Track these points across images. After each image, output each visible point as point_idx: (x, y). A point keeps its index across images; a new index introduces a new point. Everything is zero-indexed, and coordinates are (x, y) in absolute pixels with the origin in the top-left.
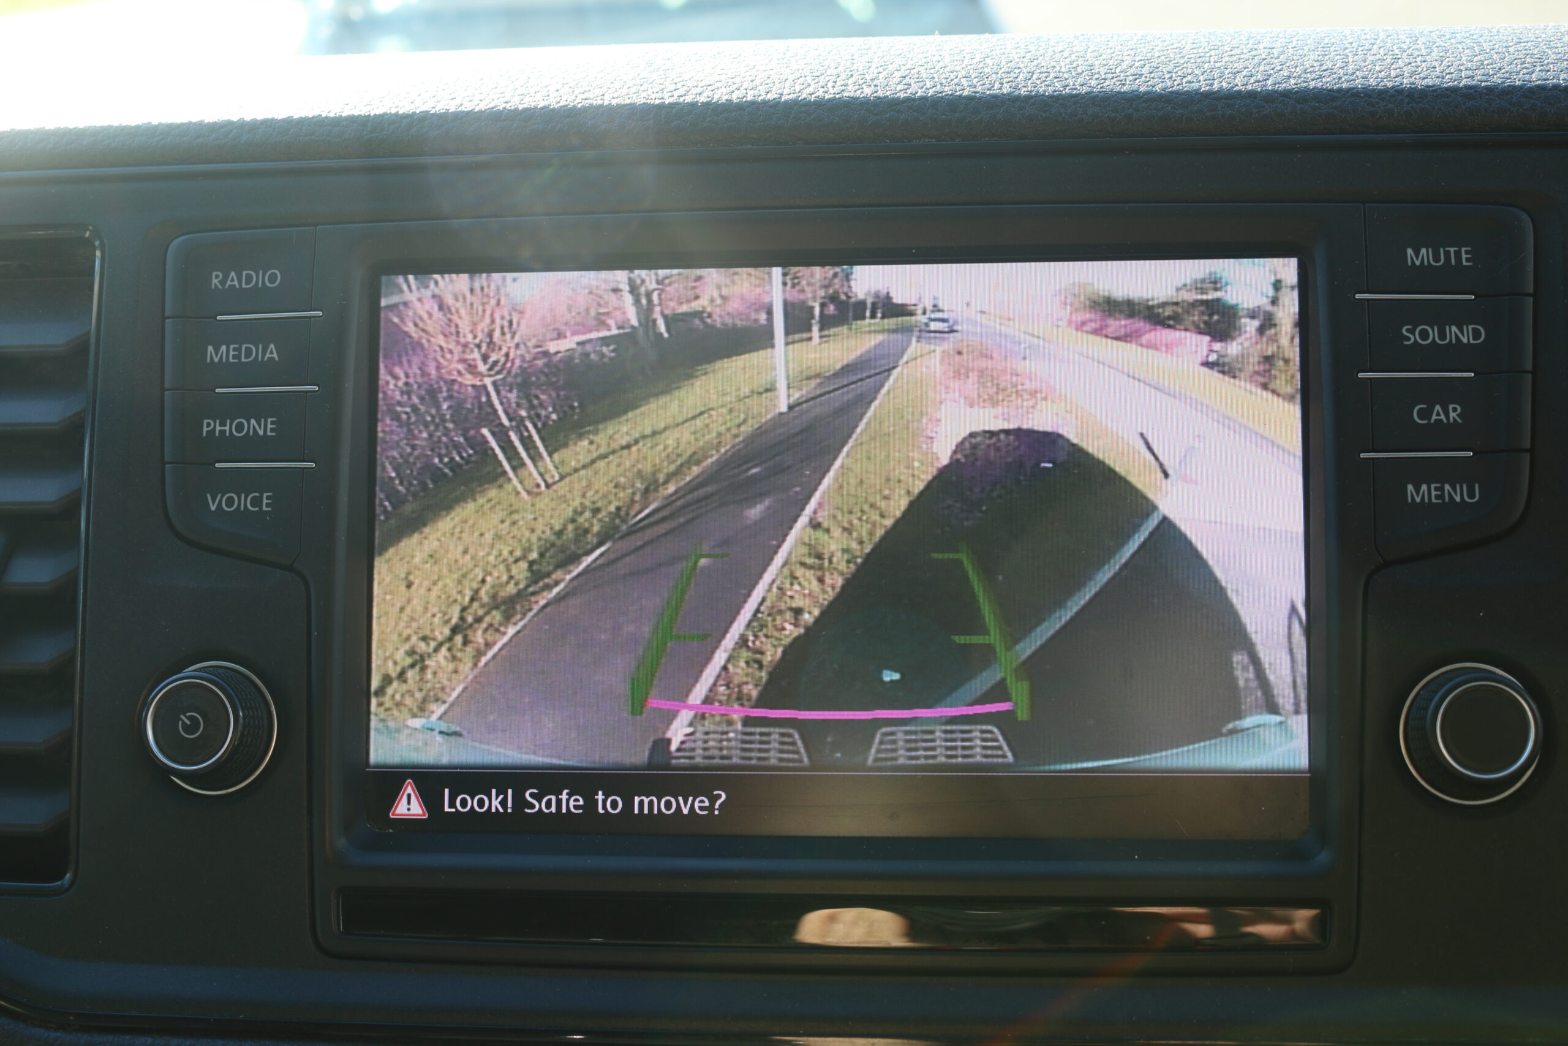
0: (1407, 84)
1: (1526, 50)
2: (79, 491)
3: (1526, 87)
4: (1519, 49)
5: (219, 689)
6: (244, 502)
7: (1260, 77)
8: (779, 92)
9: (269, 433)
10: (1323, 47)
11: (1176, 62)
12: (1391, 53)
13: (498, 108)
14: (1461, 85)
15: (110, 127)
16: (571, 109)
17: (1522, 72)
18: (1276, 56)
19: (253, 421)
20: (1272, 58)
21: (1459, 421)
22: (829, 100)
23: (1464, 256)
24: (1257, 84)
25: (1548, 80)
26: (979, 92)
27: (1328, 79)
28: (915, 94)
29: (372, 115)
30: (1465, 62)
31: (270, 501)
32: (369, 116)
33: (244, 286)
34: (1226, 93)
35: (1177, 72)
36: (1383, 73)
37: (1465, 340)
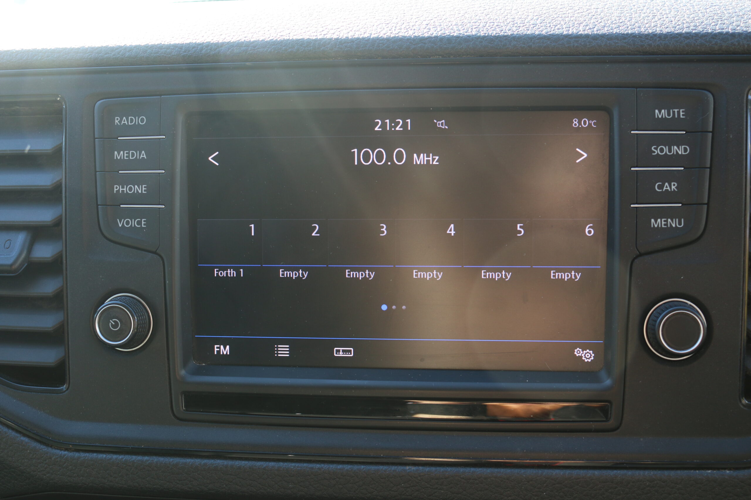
0: (658, 31)
1: (715, 11)
2: (61, 216)
3: (713, 33)
4: (712, 10)
5: (126, 309)
6: (134, 223)
7: (591, 26)
8: (370, 33)
9: (143, 192)
10: (621, 8)
11: (552, 17)
12: (652, 12)
13: (242, 40)
14: (684, 32)
15: (66, 49)
16: (275, 41)
17: (712, 25)
18: (599, 13)
19: (136, 186)
20: (597, 15)
21: (676, 190)
22: (393, 38)
23: (681, 113)
24: (589, 30)
25: (723, 29)
26: (461, 34)
27: (622, 28)
28: (432, 35)
29: (184, 43)
30: (686, 18)
31: (145, 223)
32: (183, 44)
33: (130, 124)
34: (575, 35)
35: (553, 23)
36: (648, 24)
37: (680, 153)
